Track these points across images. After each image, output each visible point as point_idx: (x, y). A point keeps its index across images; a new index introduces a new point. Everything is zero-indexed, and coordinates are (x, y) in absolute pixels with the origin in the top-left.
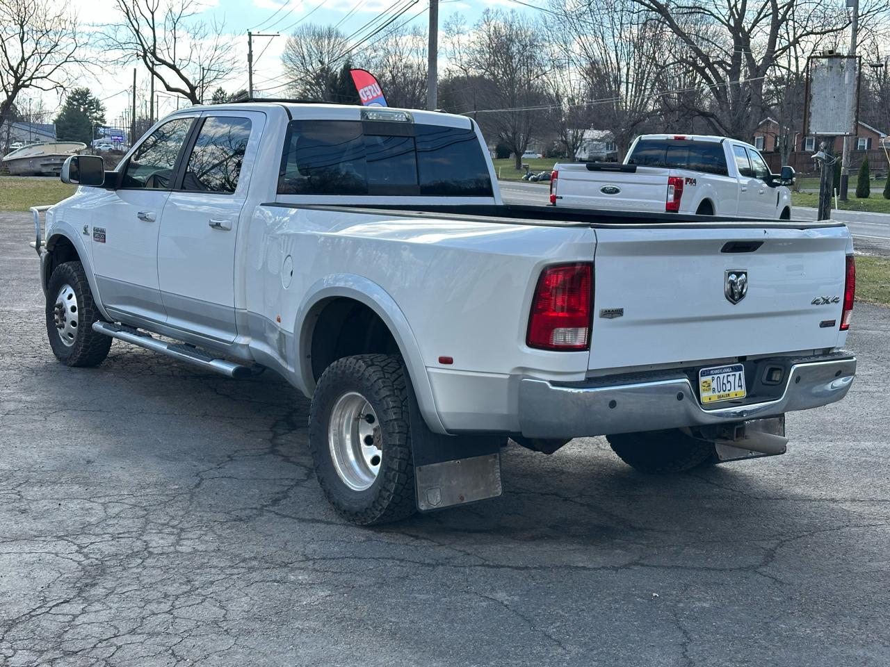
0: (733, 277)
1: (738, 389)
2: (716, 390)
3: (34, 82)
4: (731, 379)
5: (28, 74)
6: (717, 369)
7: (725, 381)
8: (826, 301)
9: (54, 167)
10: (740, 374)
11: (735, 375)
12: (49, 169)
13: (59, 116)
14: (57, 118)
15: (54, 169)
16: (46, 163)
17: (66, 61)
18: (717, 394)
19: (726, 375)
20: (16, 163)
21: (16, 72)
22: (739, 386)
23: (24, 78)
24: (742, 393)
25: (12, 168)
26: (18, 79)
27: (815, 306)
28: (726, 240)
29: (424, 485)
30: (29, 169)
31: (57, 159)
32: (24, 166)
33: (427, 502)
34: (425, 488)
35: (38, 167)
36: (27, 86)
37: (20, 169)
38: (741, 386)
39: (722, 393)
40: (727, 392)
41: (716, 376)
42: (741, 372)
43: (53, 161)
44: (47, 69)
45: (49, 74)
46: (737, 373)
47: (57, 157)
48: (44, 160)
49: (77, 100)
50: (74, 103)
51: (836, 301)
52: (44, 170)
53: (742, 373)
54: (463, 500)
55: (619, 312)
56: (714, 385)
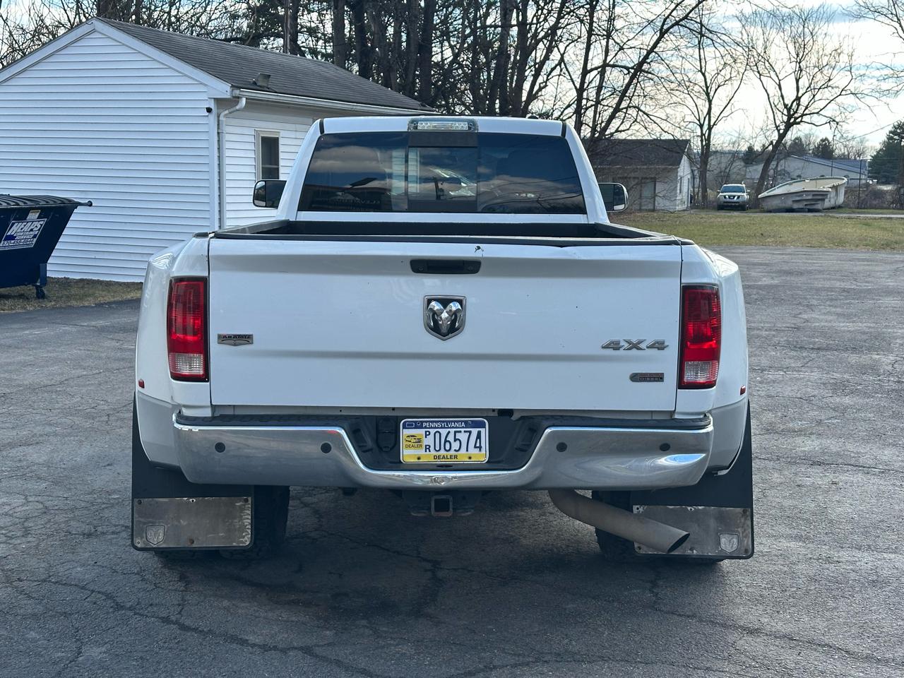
0: (436, 306)
1: (473, 451)
2: (432, 448)
3: (805, 119)
4: (463, 437)
5: (800, 111)
6: (436, 422)
7: (451, 438)
8: (635, 346)
9: (806, 203)
10: (479, 433)
11: (470, 432)
12: (801, 205)
13: (878, 152)
14: (875, 153)
15: (806, 205)
16: (798, 198)
17: (840, 95)
18: (433, 452)
19: (452, 431)
20: (768, 199)
21: (789, 110)
22: (475, 447)
23: (796, 115)
24: (482, 456)
25: (766, 205)
26: (790, 117)
27: (610, 352)
28: (411, 256)
29: (142, 520)
30: (780, 205)
31: (808, 195)
32: (776, 203)
33: (145, 539)
34: (144, 523)
35: (789, 203)
36: (799, 123)
37: (772, 206)
38: (480, 448)
39: (442, 452)
40: (452, 452)
41: (433, 431)
42: (482, 430)
43: (805, 197)
44: (821, 104)
45: (821, 110)
46: (475, 431)
47: (809, 193)
48: (796, 196)
49: (898, 134)
50: (895, 137)
51: (660, 346)
52: (796, 206)
53: (485, 433)
54: (193, 542)
55: (246, 339)
56: (429, 441)
